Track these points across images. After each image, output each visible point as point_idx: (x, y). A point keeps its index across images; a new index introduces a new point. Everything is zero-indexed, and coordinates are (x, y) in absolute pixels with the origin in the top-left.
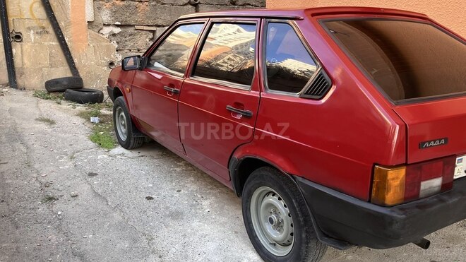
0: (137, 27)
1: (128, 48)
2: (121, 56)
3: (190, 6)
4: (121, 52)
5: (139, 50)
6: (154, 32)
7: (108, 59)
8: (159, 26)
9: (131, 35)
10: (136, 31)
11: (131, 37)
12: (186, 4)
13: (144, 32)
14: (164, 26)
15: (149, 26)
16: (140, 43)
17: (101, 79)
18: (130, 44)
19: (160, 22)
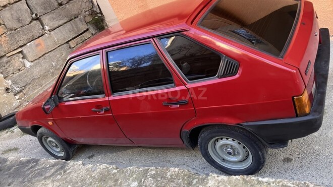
0: (8, 55)
1: (11, 72)
2: (10, 81)
3: (35, 21)
4: (8, 78)
5: (19, 70)
6: (21, 52)
7: (3, 88)
8: (22, 46)
9: (7, 63)
10: (9, 58)
11: (9, 64)
12: (31, 22)
13: (15, 56)
14: (25, 45)
15: (15, 50)
16: (16, 64)
17: (6, 104)
18: (11, 69)
19: (21, 43)
